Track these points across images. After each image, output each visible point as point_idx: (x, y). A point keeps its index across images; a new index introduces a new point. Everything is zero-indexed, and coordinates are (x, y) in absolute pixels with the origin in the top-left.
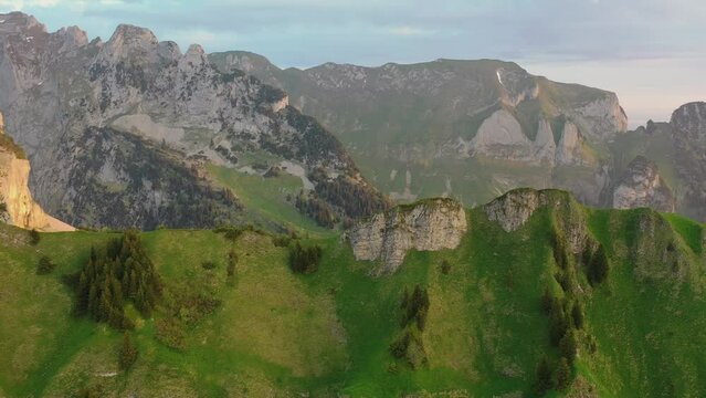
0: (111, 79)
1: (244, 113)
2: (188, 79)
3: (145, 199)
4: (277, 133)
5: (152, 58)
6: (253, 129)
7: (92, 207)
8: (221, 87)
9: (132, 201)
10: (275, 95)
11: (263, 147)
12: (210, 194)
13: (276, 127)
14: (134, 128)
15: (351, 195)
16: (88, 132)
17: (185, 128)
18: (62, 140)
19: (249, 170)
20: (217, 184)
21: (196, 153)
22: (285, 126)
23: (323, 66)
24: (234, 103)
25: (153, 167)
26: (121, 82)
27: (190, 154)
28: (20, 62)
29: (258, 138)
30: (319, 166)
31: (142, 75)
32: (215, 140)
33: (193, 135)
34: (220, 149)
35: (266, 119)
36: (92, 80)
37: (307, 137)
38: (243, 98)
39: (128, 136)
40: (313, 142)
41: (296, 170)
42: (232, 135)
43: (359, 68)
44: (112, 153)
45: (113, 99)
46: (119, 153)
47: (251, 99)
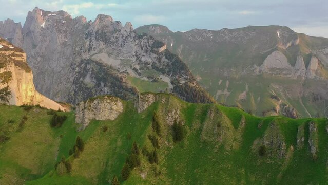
0: (93, 38)
1: (146, 53)
2: (124, 38)
3: (101, 91)
4: (160, 62)
5: (111, 29)
6: (149, 60)
7: (81, 93)
8: (137, 41)
9: (96, 92)
10: (159, 44)
11: (153, 68)
12: (126, 89)
13: (159, 59)
14: (100, 60)
15: (189, 91)
16: (82, 61)
17: (121, 60)
18: (72, 65)
19: (146, 79)
20: (130, 85)
21: (124, 71)
22: (164, 59)
23: (193, 30)
24: (142, 48)
25: (105, 76)
26: (97, 39)
27: (122, 71)
28: (59, 31)
29: (151, 64)
30: (177, 77)
31: (106, 36)
32: (132, 65)
33: (124, 63)
34: (135, 70)
35: (155, 56)
36: (86, 38)
37: (173, 64)
38: (146, 46)
39: (97, 63)
40: (175, 66)
41: (166, 79)
42: (140, 63)
43: (209, 31)
44: (90, 70)
45: (93, 47)
46: (93, 69)
47: (149, 47)
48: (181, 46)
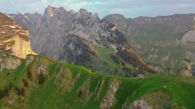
0: (76, 22)
1: (104, 31)
2: (93, 22)
3: (77, 52)
4: (111, 36)
5: (86, 17)
6: (106, 35)
7: (67, 54)
8: (99, 24)
9: (74, 53)
10: (112, 26)
11: (107, 40)
12: (90, 52)
13: (111, 35)
14: (79, 35)
15: (126, 55)
16: (69, 35)
17: (90, 35)
18: (64, 38)
19: (102, 46)
20: (93, 49)
21: (91, 41)
22: (114, 35)
23: (139, 17)
24: (102, 28)
25: (80, 44)
26: (78, 23)
27: (89, 41)
28: (59, 19)
29: (106, 38)
30: (120, 46)
31: (83, 21)
32: (96, 38)
33: (92, 37)
34: (97, 41)
35: (109, 33)
36: (72, 23)
37: (119, 38)
38: (105, 27)
39: (77, 36)
41: (114, 47)
42: (100, 37)
43: (149, 18)
44: (73, 40)
45: (76, 27)
46: (74, 40)
47: (106, 27)
48: (131, 27)
